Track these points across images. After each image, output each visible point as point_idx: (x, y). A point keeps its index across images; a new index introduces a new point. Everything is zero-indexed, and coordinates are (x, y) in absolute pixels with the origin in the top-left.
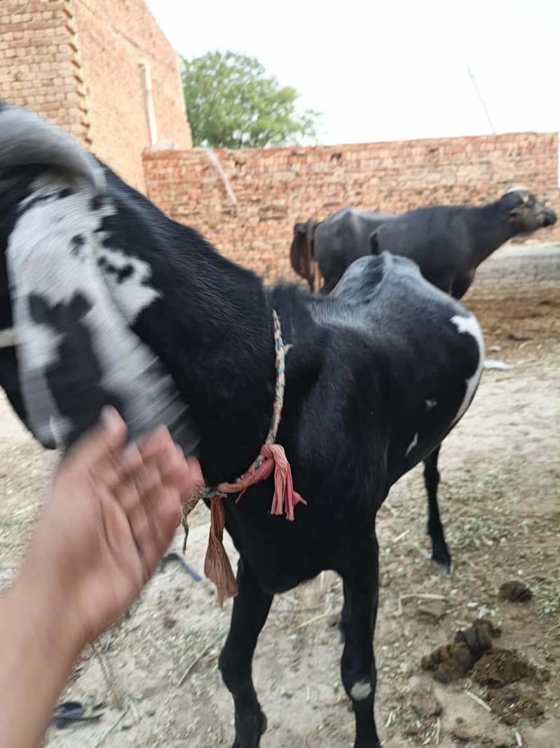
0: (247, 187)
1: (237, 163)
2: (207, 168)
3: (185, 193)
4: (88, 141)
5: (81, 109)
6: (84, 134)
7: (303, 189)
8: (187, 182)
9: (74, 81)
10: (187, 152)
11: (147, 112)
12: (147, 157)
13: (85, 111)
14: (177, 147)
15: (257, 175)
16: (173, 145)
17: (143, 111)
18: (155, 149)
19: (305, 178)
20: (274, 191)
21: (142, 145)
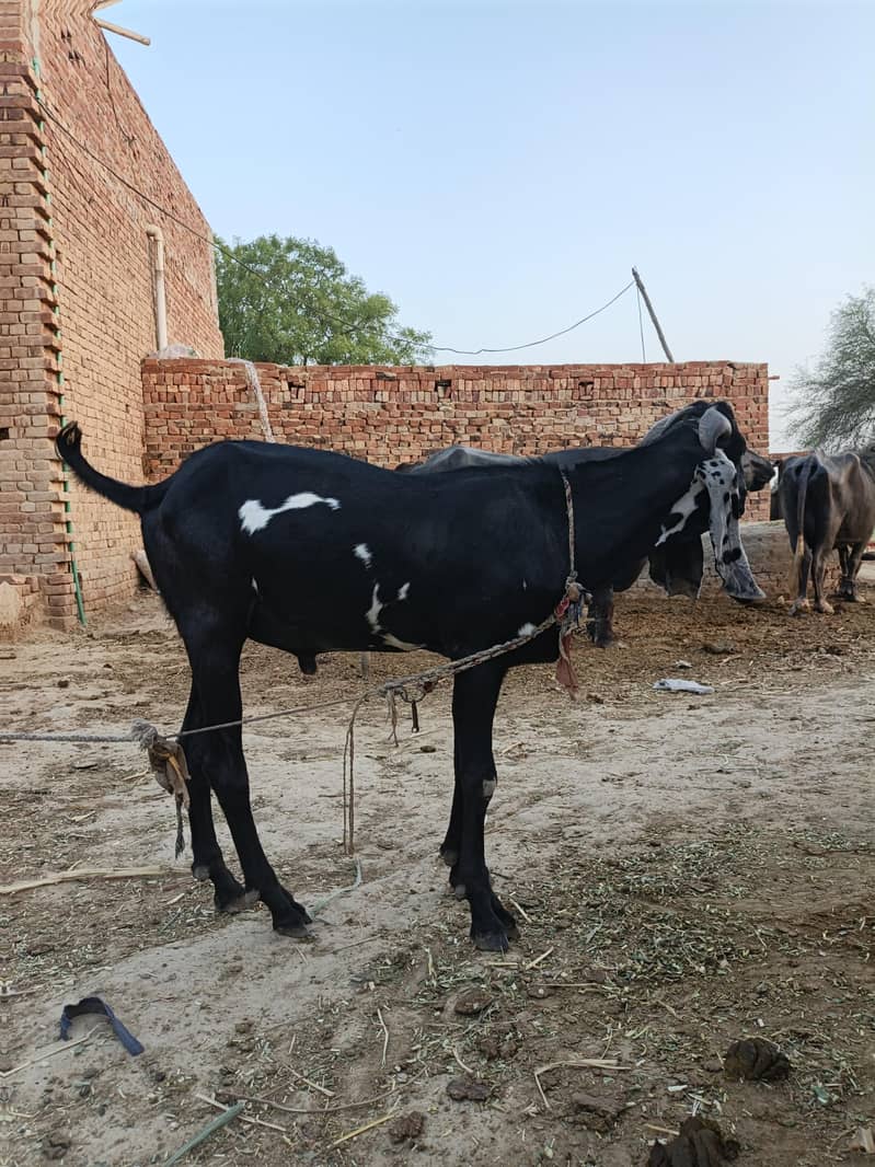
0: (304, 420)
1: (291, 385)
2: (245, 389)
3: (208, 424)
4: (52, 328)
5: (43, 278)
6: (45, 316)
7: (392, 428)
8: (211, 408)
9: (36, 237)
10: (215, 363)
11: (155, 302)
12: (148, 367)
13: (51, 284)
14: (199, 355)
15: (323, 404)
16: (192, 353)
17: (149, 301)
18: (163, 356)
19: (396, 412)
20: (347, 429)
21: (146, 348)
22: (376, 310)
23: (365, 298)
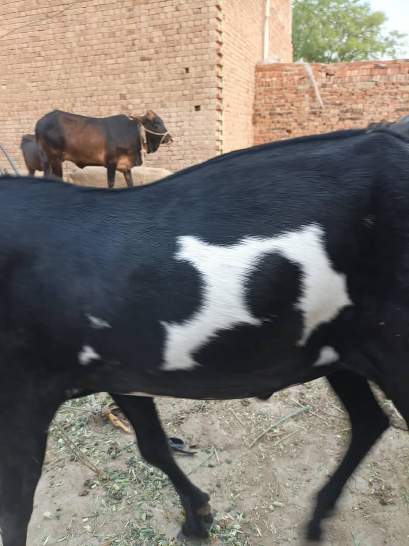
0: (332, 93)
1: (327, 74)
2: (304, 78)
3: (284, 97)
4: (220, 55)
5: (217, 31)
6: (218, 50)
7: (379, 96)
8: (286, 89)
9: (215, 9)
10: (289, 65)
11: (263, 34)
12: (259, 69)
13: (220, 32)
14: (282, 61)
15: (343, 84)
16: (279, 60)
17: (260, 33)
18: (265, 63)
19: (383, 87)
20: (354, 97)
21: (256, 60)
22: (375, 21)
23: (370, 13)
